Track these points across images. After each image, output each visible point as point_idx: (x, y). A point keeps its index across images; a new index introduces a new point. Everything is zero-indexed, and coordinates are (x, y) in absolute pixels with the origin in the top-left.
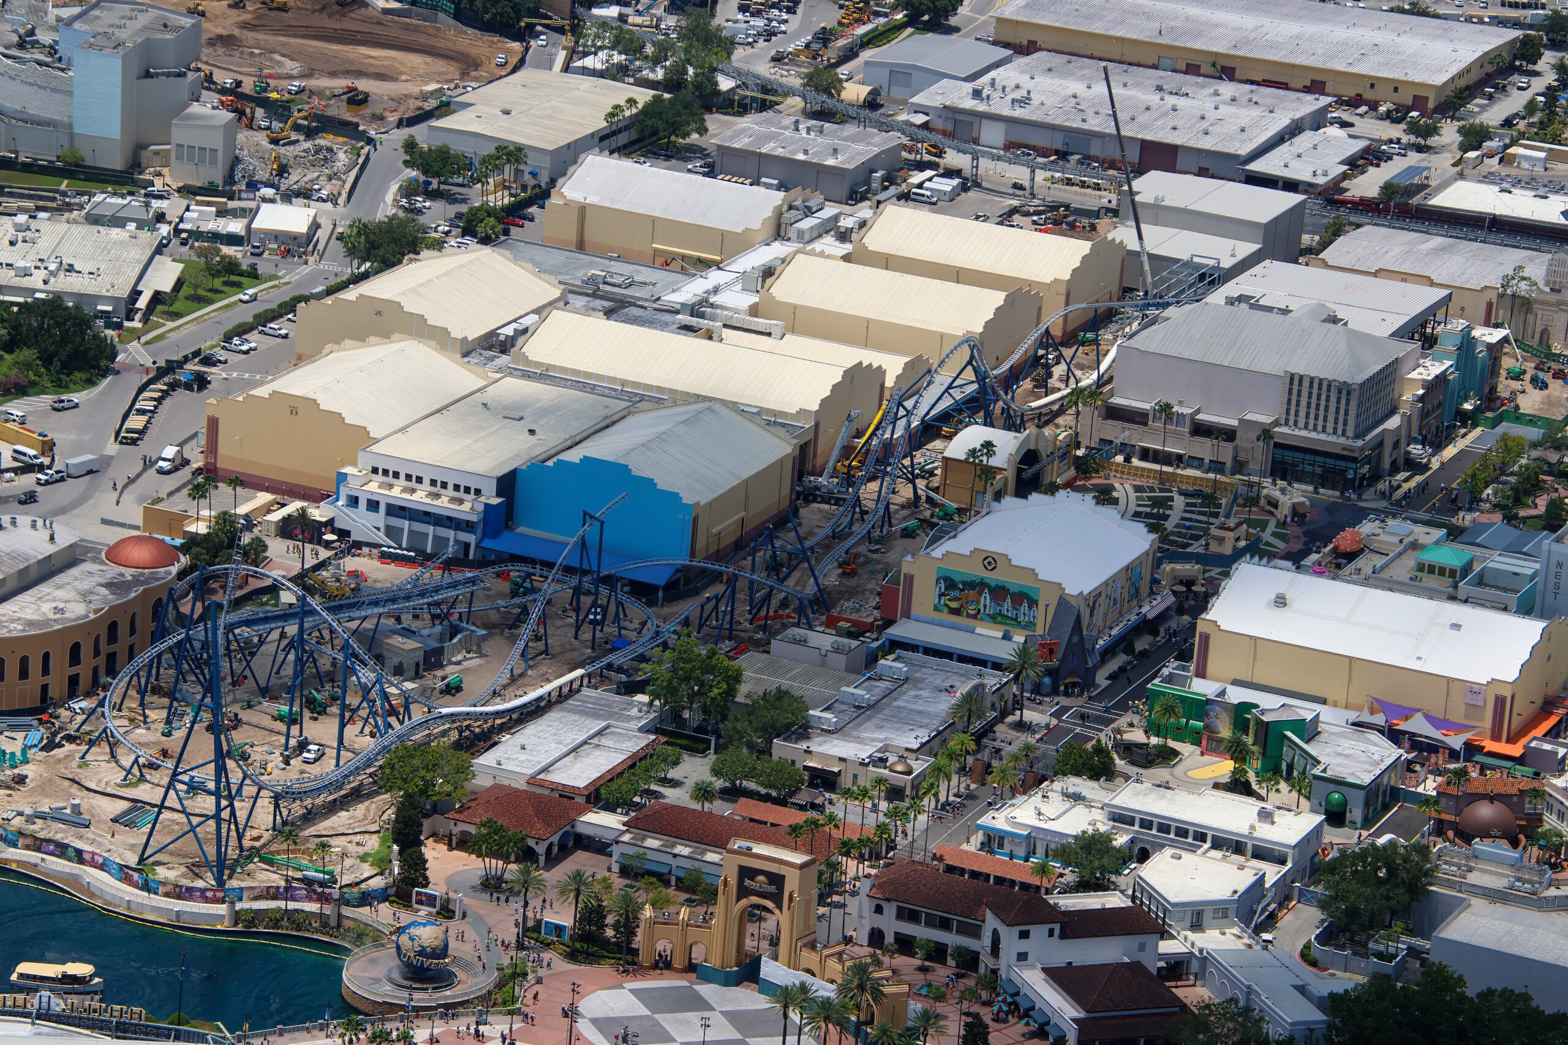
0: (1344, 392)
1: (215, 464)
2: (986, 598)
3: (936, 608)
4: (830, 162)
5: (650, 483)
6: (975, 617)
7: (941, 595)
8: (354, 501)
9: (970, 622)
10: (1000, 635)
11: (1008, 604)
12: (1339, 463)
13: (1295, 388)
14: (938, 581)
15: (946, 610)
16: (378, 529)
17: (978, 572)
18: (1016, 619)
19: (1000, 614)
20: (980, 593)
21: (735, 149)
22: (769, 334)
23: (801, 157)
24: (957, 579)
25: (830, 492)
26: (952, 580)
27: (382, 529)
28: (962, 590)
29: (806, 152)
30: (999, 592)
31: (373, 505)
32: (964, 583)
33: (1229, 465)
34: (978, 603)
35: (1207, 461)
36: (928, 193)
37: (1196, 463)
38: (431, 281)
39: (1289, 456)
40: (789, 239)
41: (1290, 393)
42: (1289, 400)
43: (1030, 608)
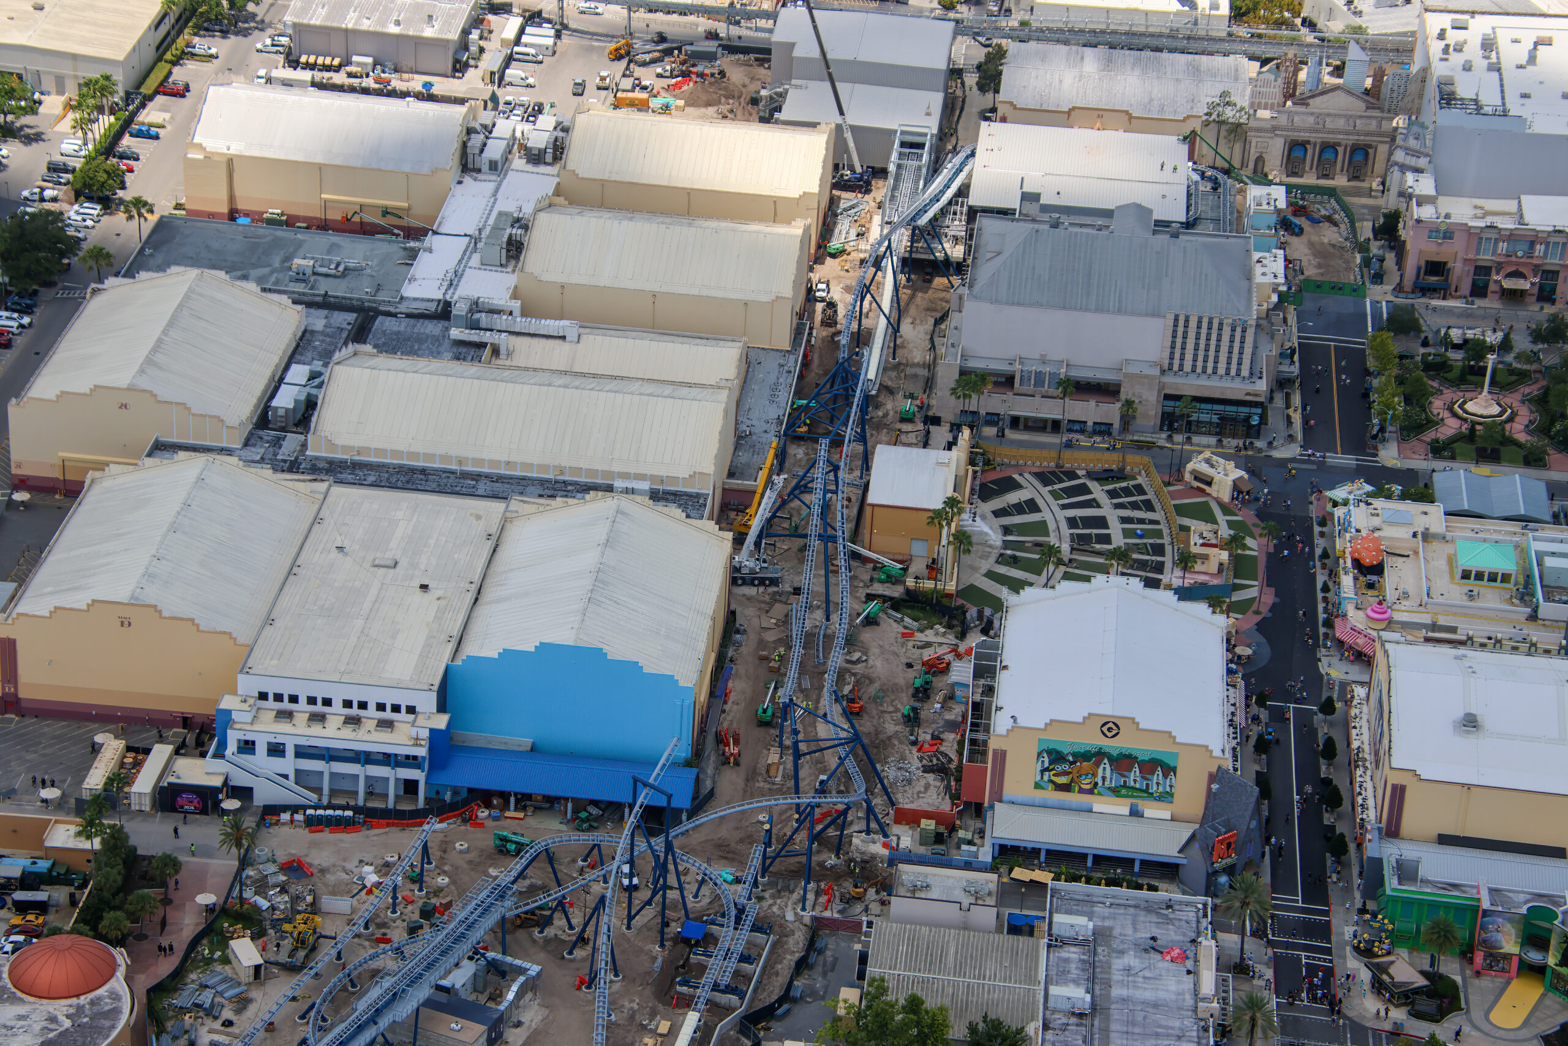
0: (1239, 330)
1: (16, 695)
2: (1105, 769)
3: (1037, 786)
4: (429, 32)
5: (634, 667)
6: (1091, 792)
7: (1042, 772)
8: (247, 747)
9: (1085, 799)
10: (1126, 811)
11: (1135, 774)
12: (1241, 409)
13: (1180, 329)
14: (1039, 755)
15: (1051, 786)
16: (286, 777)
17: (1094, 740)
18: (1146, 791)
19: (1125, 786)
20: (1097, 764)
21: (315, 27)
22: (563, 338)
23: (393, 29)
24: (1065, 750)
25: (752, 571)
26: (1058, 752)
27: (292, 776)
28: (1074, 763)
29: (398, 23)
30: (1123, 762)
31: (276, 750)
32: (1074, 755)
33: (1117, 425)
34: (1094, 775)
35: (1090, 424)
36: (532, 51)
37: (1077, 427)
38: (160, 341)
39: (1179, 407)
40: (479, 171)
41: (1174, 336)
42: (1173, 343)
43: (1165, 776)
